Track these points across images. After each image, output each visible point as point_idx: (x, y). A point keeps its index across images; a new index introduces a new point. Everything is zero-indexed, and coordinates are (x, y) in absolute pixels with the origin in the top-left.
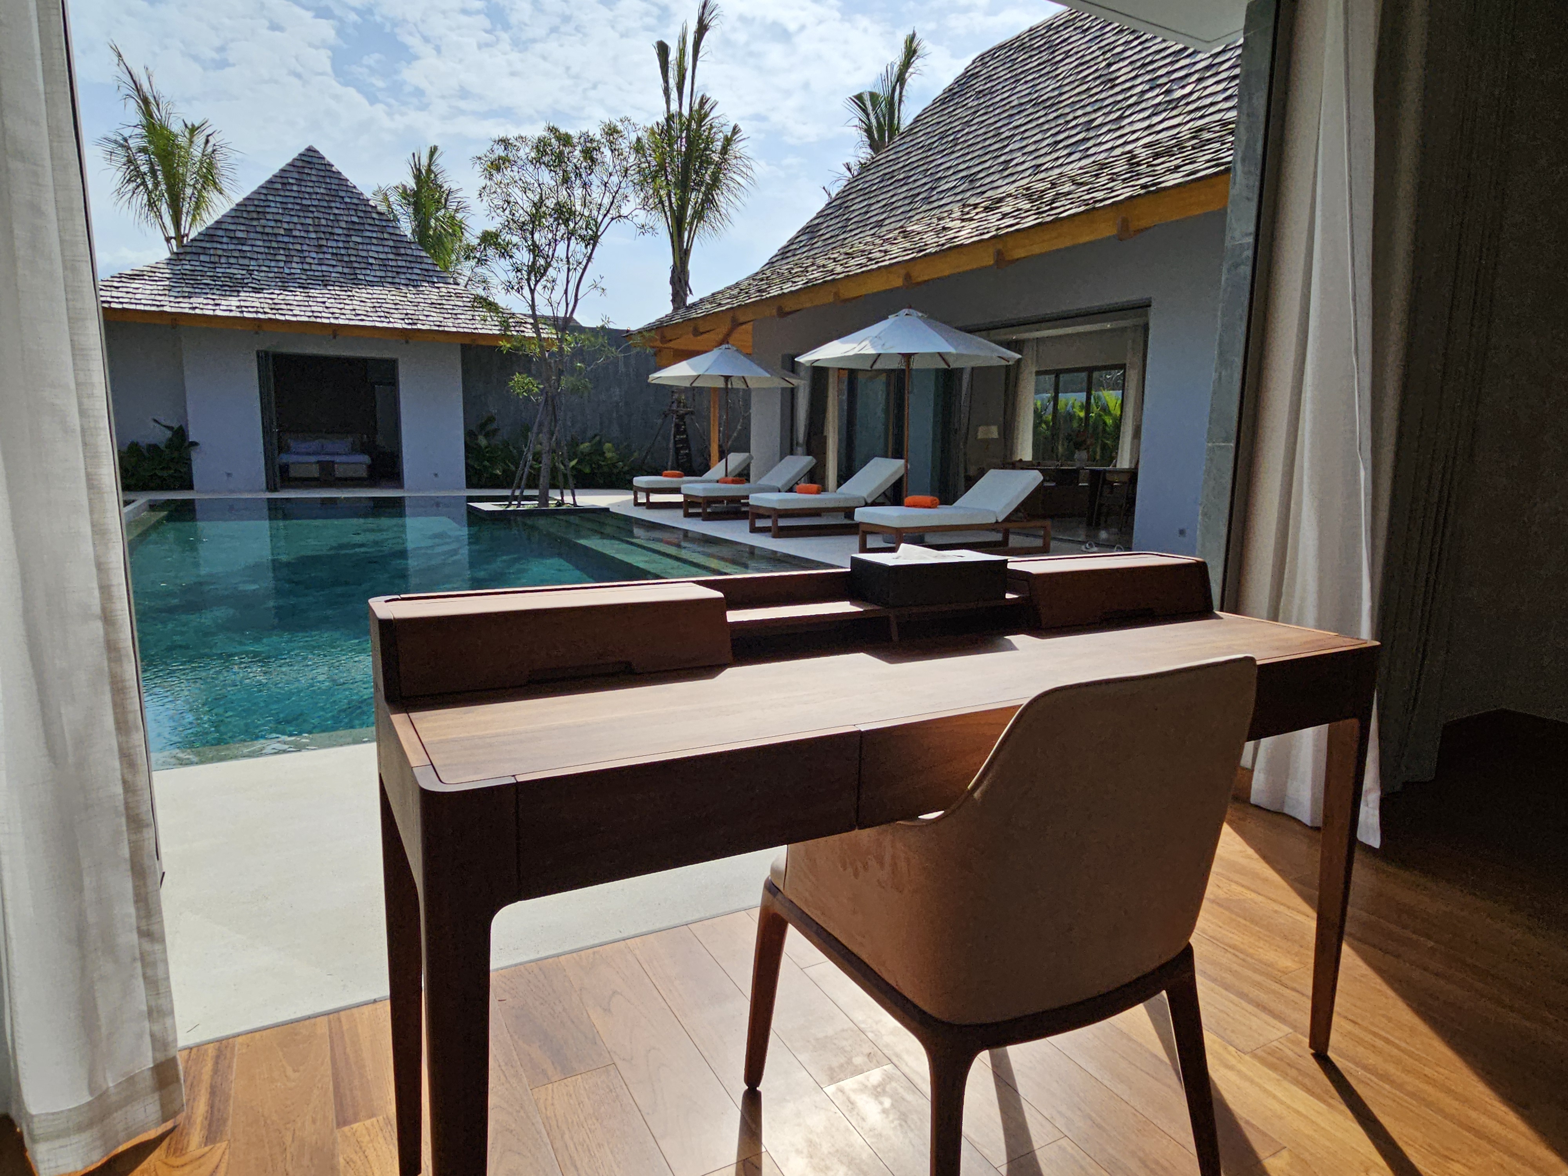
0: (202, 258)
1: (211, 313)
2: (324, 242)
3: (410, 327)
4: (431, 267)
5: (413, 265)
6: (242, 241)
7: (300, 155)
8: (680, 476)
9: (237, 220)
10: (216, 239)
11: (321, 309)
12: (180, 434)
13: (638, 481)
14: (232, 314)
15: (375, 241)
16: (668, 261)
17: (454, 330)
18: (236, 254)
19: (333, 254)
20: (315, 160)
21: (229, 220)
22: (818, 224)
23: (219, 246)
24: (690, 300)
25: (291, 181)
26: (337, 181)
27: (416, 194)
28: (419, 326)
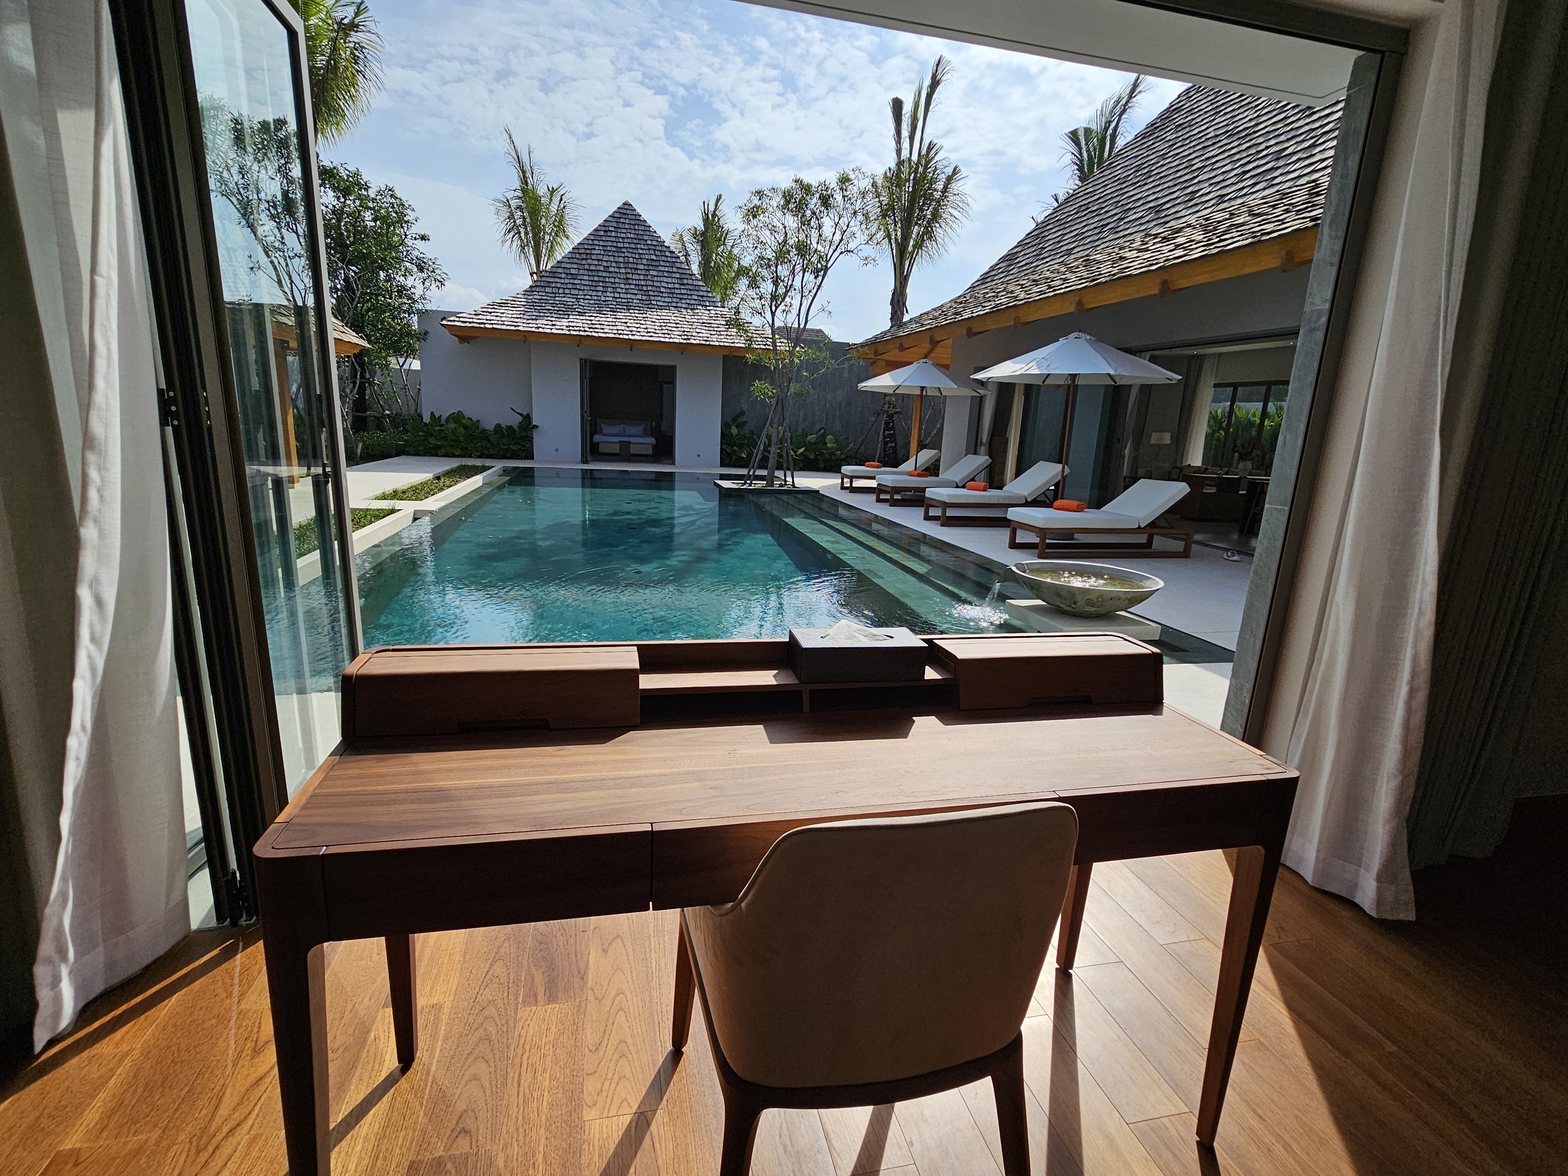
0: (547, 290)
1: (549, 331)
2: (630, 276)
3: (685, 342)
4: (705, 294)
5: (692, 292)
6: (574, 277)
7: (619, 208)
8: (878, 467)
9: (572, 261)
10: (557, 275)
11: (623, 328)
12: (527, 418)
13: (847, 470)
14: (563, 332)
15: (666, 274)
16: (890, 284)
17: (717, 344)
18: (570, 286)
19: (636, 285)
20: (628, 212)
21: (567, 260)
22: (1016, 252)
23: (559, 280)
24: (906, 318)
25: (611, 229)
26: (642, 228)
27: (703, 234)
28: (692, 341)
